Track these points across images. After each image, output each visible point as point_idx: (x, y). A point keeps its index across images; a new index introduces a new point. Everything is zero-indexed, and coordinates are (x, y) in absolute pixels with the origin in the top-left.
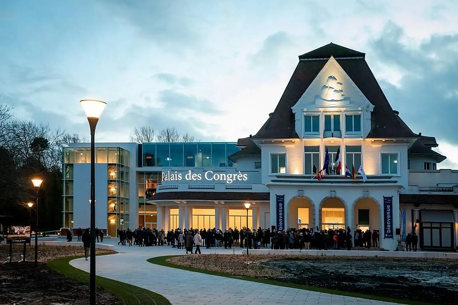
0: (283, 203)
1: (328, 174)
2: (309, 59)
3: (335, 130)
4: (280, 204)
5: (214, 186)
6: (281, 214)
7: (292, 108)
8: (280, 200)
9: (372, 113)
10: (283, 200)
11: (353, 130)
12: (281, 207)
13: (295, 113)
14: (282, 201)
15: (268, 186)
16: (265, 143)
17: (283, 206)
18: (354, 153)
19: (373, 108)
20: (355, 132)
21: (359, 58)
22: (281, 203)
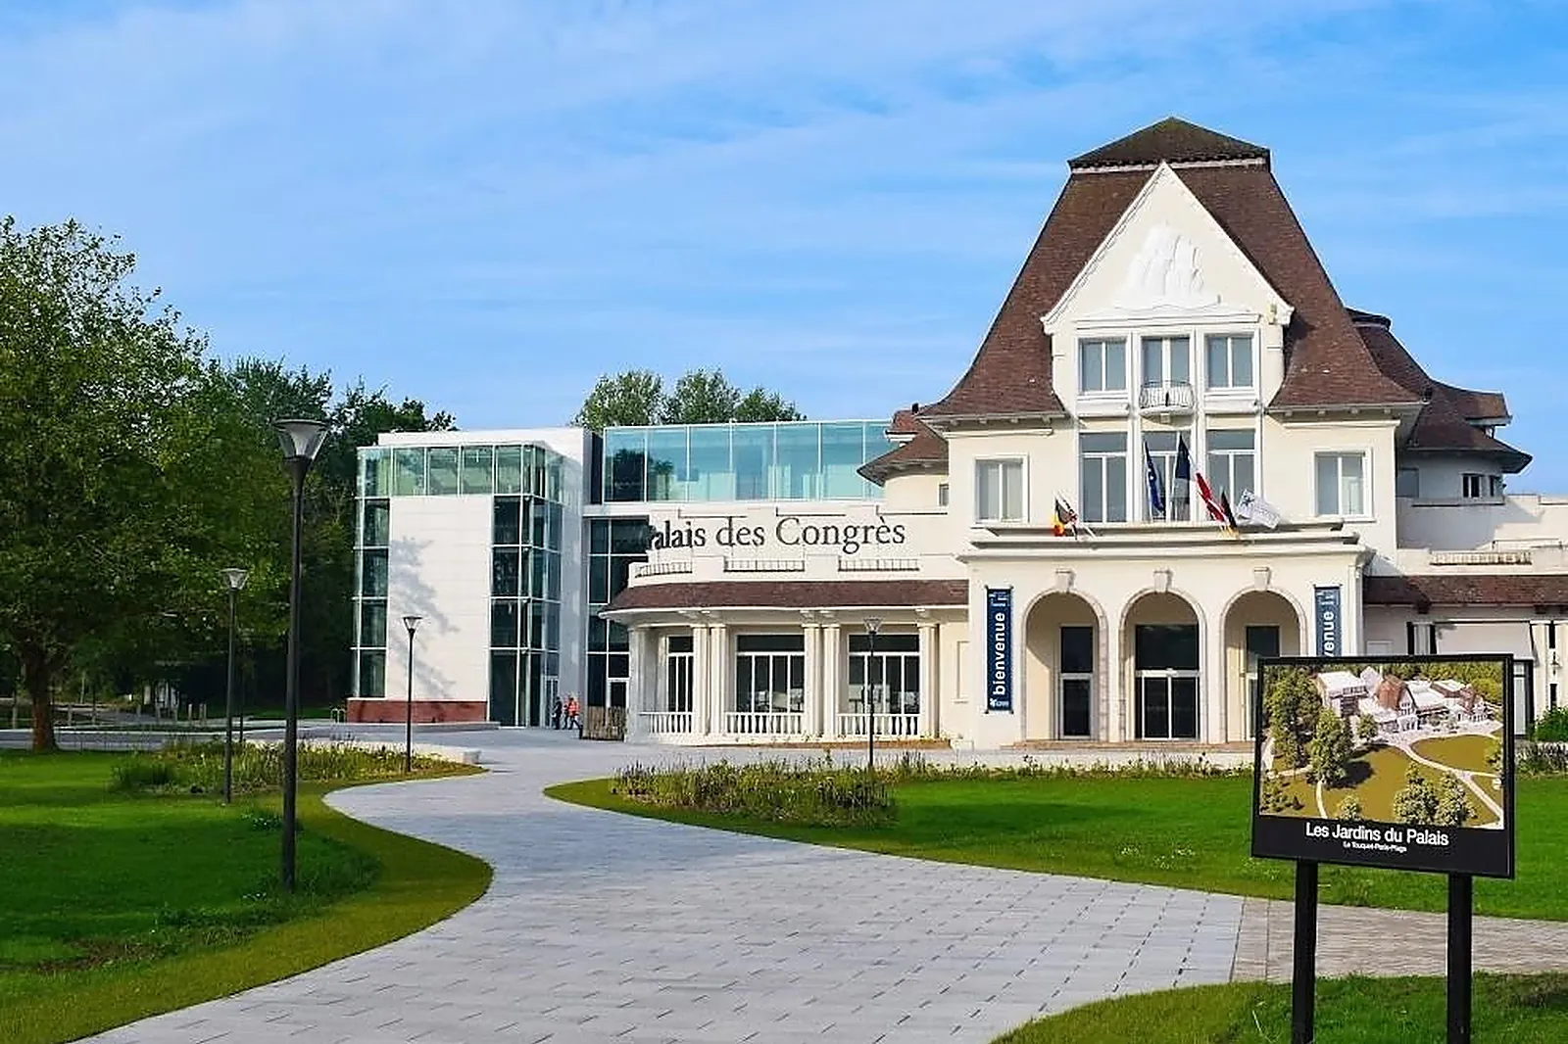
0: (1007, 612)
1: (1149, 520)
2: (1101, 170)
3: (1174, 383)
4: (999, 614)
5: (803, 562)
6: (1000, 647)
7: (1042, 319)
8: (999, 603)
9: (1285, 329)
10: (1008, 603)
11: (1230, 383)
12: (1003, 625)
13: (1052, 335)
14: (1004, 605)
15: (964, 559)
16: (962, 426)
17: (1008, 621)
18: (1231, 453)
19: (1290, 314)
20: (1235, 388)
21: (1253, 163)
22: (1002, 612)
